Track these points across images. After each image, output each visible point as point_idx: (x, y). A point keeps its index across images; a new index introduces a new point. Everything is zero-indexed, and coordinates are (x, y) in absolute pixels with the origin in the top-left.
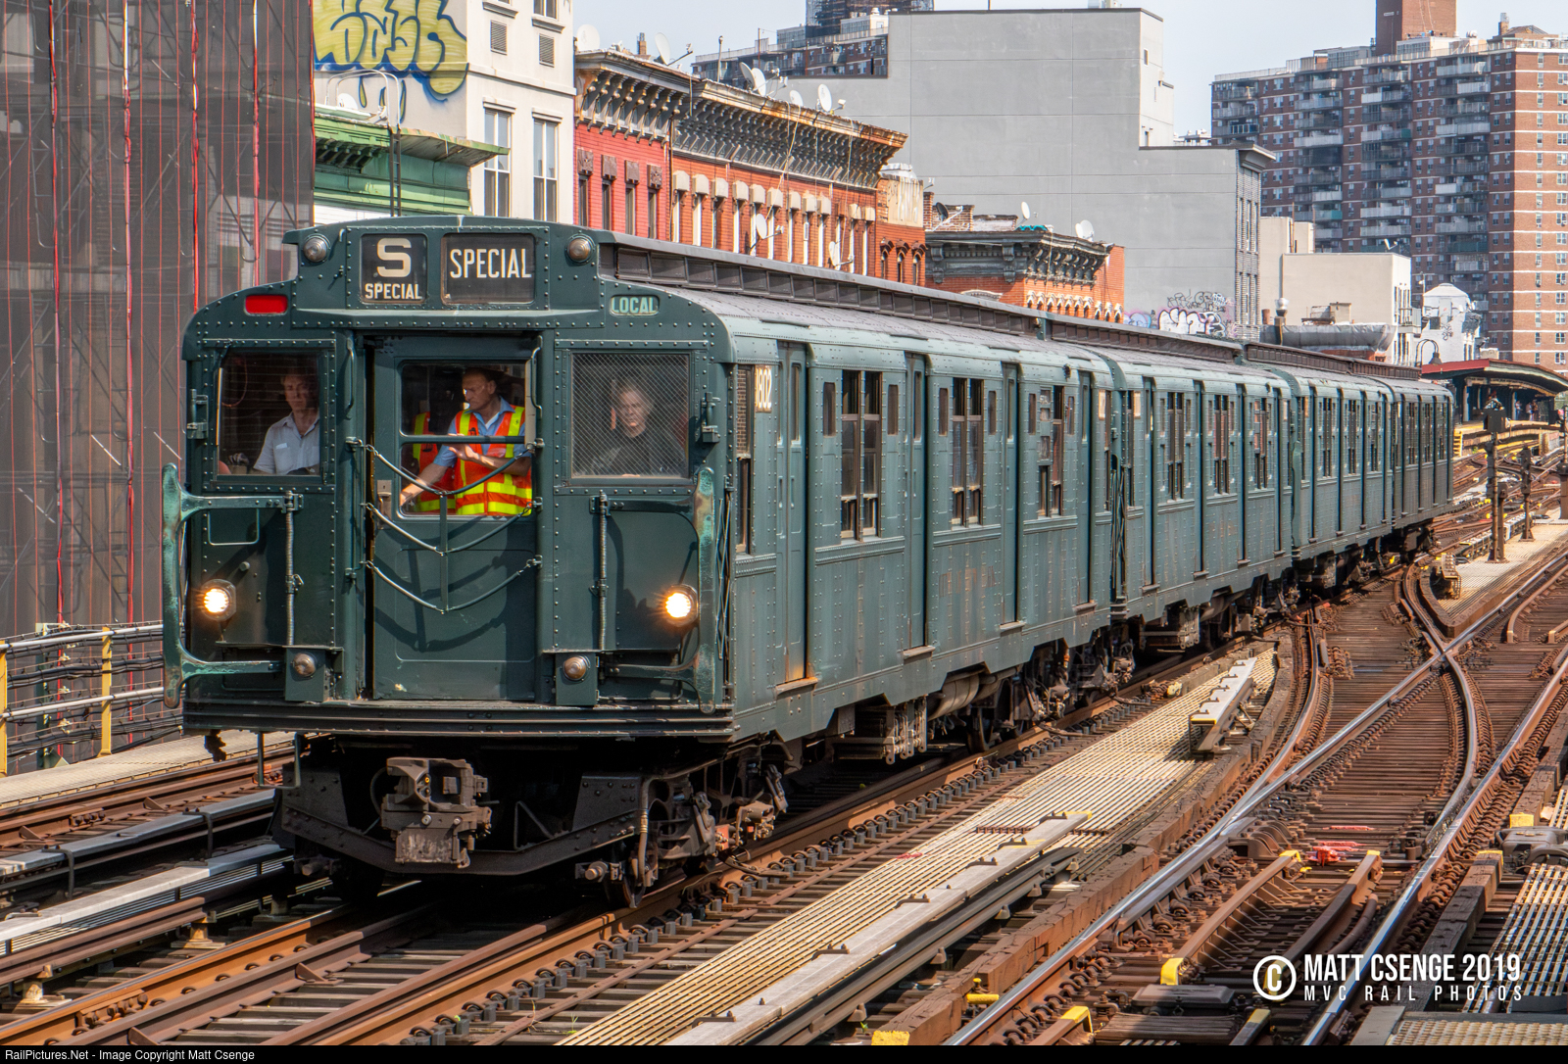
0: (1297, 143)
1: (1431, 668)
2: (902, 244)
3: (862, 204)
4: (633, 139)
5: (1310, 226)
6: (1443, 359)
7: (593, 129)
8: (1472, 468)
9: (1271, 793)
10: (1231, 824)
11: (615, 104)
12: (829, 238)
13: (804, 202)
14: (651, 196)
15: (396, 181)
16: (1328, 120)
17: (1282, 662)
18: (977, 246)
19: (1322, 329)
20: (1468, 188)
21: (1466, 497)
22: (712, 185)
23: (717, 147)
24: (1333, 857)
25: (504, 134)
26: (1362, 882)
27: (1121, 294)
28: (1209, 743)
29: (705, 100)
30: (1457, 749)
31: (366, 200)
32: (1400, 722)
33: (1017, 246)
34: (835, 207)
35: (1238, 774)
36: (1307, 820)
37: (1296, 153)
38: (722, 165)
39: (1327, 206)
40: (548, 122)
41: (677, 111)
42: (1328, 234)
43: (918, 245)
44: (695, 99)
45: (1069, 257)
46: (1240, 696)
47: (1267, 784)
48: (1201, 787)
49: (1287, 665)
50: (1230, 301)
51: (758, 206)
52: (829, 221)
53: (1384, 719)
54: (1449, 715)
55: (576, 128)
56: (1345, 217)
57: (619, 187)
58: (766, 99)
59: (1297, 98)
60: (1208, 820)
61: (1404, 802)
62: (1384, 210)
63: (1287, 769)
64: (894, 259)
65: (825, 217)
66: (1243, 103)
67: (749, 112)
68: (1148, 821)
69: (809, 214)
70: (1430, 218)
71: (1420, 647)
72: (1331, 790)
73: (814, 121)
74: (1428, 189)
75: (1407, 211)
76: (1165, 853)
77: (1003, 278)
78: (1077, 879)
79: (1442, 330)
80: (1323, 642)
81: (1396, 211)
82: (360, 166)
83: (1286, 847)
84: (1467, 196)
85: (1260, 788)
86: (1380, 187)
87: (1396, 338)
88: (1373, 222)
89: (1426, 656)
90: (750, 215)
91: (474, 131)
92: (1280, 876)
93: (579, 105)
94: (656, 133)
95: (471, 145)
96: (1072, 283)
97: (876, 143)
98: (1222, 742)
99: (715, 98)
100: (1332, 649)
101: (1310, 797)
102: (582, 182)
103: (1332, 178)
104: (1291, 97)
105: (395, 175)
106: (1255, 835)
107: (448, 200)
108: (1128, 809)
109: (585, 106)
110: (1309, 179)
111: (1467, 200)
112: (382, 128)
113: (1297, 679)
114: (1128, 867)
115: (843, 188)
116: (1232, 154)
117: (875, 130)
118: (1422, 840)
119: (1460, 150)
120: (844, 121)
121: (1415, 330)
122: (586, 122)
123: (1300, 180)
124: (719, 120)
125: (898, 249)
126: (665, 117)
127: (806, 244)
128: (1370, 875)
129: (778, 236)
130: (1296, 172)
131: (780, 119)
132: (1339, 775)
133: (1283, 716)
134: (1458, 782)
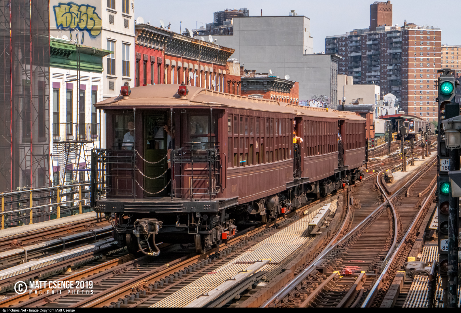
0: (349, 55)
1: (384, 206)
2: (234, 81)
3: (222, 69)
4: (153, 50)
5: (352, 77)
6: (389, 114)
7: (141, 47)
8: (397, 145)
9: (332, 249)
10: (318, 262)
11: (147, 39)
12: (212, 79)
13: (205, 68)
14: (158, 66)
15: (79, 61)
16: (357, 49)
17: (339, 204)
18: (256, 82)
19: (355, 106)
20: (396, 67)
21: (395, 153)
22: (177, 63)
23: (178, 52)
24: (350, 273)
25: (113, 47)
26: (359, 282)
27: (298, 95)
28: (314, 231)
29: (175, 38)
30: (391, 233)
31: (70, 66)
32: (374, 223)
33: (268, 82)
34: (214, 70)
35: (323, 242)
36: (343, 258)
37: (348, 58)
38: (180, 57)
39: (357, 72)
40: (127, 44)
41: (166, 42)
42: (357, 80)
43: (238, 81)
44: (171, 38)
45: (283, 85)
46: (325, 215)
47: (331, 246)
48: (310, 247)
49: (341, 205)
50: (329, 98)
51: (191, 69)
52: (212, 74)
53: (369, 222)
54: (389, 221)
55: (135, 46)
56: (362, 75)
57: (149, 64)
58: (193, 39)
59: (349, 43)
60: (311, 259)
61: (375, 251)
62: (373, 73)
63: (338, 240)
64: (232, 85)
65: (211, 73)
66: (334, 44)
67: (188, 42)
68: (292, 259)
69: (206, 72)
70: (385, 76)
71: (381, 198)
72: (352, 247)
73: (207, 45)
74: (385, 67)
75: (379, 74)
76: (296, 271)
77: (264, 91)
78: (266, 282)
79: (389, 106)
80: (352, 197)
81: (376, 74)
82: (68, 56)
83: (335, 269)
84: (395, 70)
85: (329, 248)
86: (372, 67)
87: (376, 108)
88: (370, 77)
89: (383, 202)
90: (189, 72)
91: (104, 46)
92: (332, 281)
93: (136, 40)
94: (160, 48)
95: (102, 51)
96: (284, 92)
97: (226, 52)
98: (319, 231)
99: (177, 38)
100: (355, 199)
101: (345, 250)
102: (137, 62)
103: (358, 65)
104: (347, 42)
105: (78, 59)
106: (325, 266)
107: (95, 66)
108: (286, 255)
109: (138, 40)
110: (352, 65)
111: (396, 71)
112: (74, 45)
113: (344, 209)
114: (282, 278)
115: (216, 64)
116: (330, 56)
117: (226, 48)
118: (379, 266)
119: (394, 57)
120: (216, 45)
121: (381, 106)
122: (139, 44)
123: (350, 65)
124: (179, 44)
125: (233, 82)
126: (162, 43)
127: (205, 81)
128: (362, 280)
129: (197, 78)
130: (348, 63)
131: (197, 44)
132: (354, 242)
133: (339, 221)
134: (391, 245)
